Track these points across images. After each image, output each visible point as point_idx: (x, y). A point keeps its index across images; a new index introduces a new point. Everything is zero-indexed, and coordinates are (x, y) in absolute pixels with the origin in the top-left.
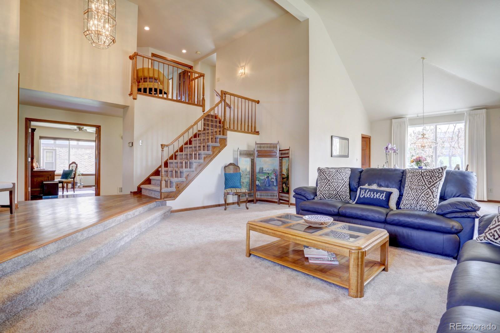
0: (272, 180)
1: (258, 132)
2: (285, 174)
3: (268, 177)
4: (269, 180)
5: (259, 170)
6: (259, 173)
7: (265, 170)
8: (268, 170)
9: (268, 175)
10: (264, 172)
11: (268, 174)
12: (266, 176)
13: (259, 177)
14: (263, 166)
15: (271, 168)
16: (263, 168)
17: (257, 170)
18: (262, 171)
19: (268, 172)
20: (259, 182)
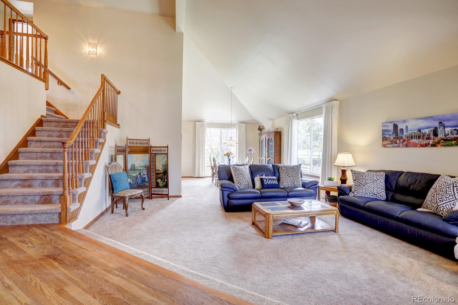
0: (144, 176)
1: (118, 125)
2: (161, 170)
3: (140, 174)
4: (141, 176)
5: (131, 167)
6: (131, 170)
7: (137, 167)
8: (140, 166)
9: (140, 172)
10: (136, 168)
11: (140, 170)
12: (138, 173)
13: (131, 174)
14: (135, 163)
15: (142, 164)
16: (134, 165)
17: (129, 167)
18: (134, 167)
19: (139, 168)
20: (131, 180)
